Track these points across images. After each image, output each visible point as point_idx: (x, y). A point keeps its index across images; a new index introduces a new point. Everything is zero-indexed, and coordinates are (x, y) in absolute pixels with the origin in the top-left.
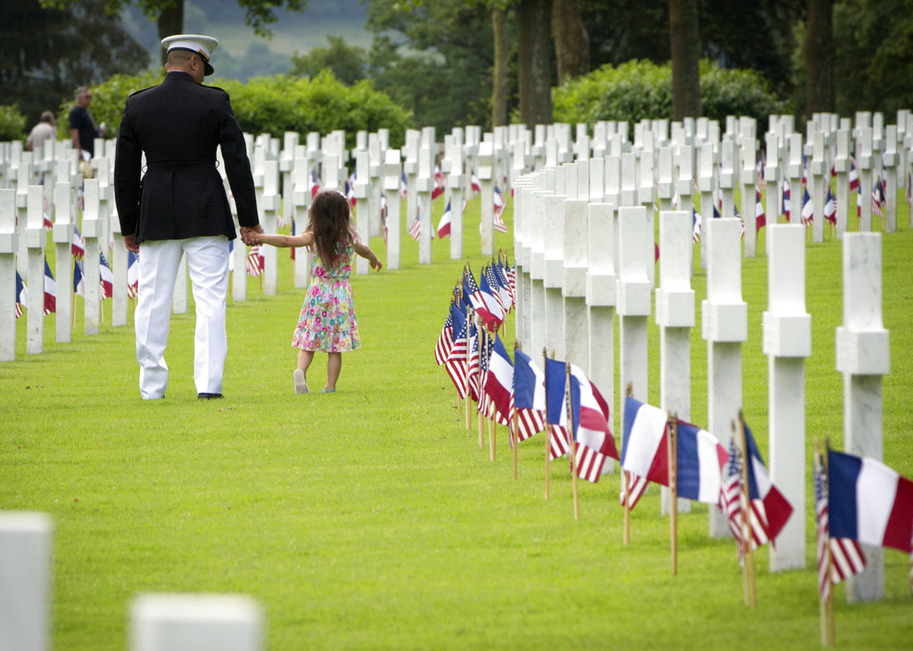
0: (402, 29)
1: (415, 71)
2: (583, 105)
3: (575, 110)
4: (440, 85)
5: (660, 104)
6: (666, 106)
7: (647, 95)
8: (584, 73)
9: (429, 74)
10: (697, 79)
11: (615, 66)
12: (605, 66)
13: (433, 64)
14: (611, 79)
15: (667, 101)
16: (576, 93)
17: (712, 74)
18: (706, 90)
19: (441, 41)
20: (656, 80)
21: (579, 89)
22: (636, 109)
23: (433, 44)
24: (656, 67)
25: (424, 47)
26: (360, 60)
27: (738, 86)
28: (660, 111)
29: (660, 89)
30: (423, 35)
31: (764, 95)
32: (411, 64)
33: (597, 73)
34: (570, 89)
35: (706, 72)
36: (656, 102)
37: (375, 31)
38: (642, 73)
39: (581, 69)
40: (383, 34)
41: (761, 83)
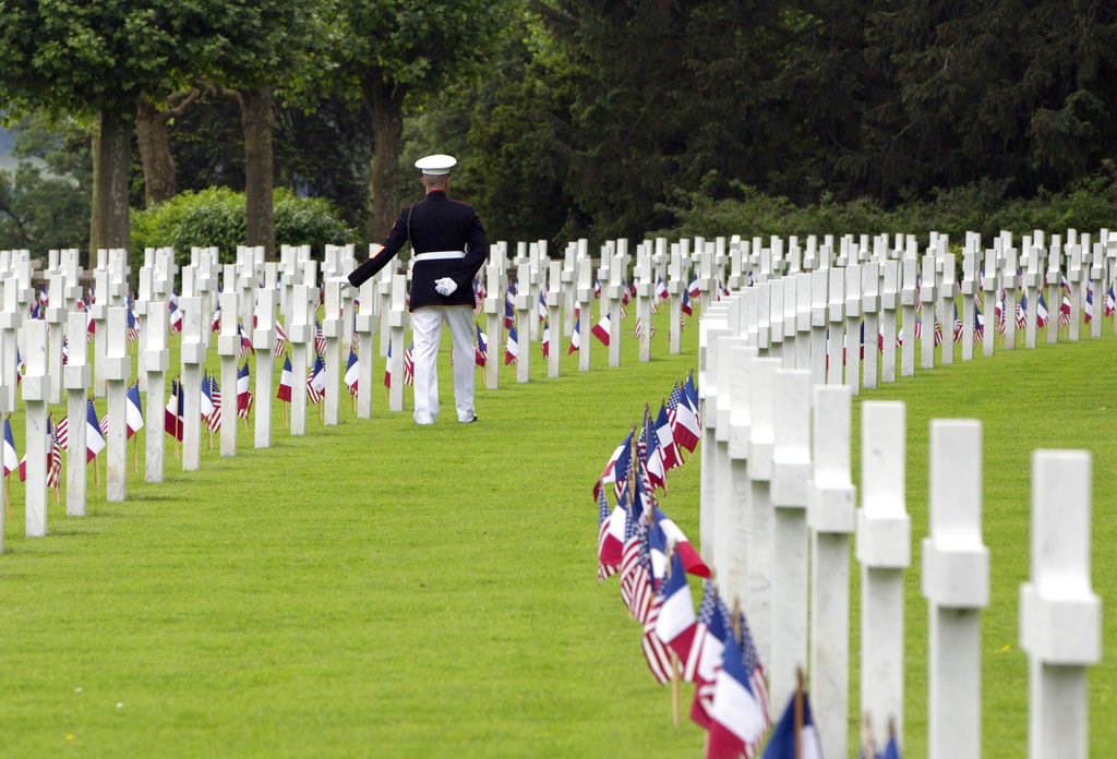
0: (42, 156)
1: (53, 192)
2: (165, 227)
3: (158, 232)
4: (75, 205)
5: (237, 228)
6: (242, 230)
7: (225, 219)
8: (168, 198)
9: (65, 195)
10: (270, 206)
11: (196, 193)
12: (186, 192)
13: (69, 187)
14: (193, 203)
15: (243, 225)
16: (158, 216)
17: (285, 202)
18: (279, 217)
19: (76, 167)
20: (234, 206)
21: (162, 212)
22: (214, 232)
23: (69, 170)
24: (234, 194)
25: (62, 172)
26: (7, 182)
27: (311, 213)
28: (237, 235)
29: (237, 214)
30: (60, 162)
31: (334, 222)
32: (49, 186)
33: (179, 198)
34: (154, 212)
35: (279, 199)
36: (233, 226)
37: (20, 158)
38: (221, 198)
39: (167, 194)
40: (26, 161)
41: (332, 210)
